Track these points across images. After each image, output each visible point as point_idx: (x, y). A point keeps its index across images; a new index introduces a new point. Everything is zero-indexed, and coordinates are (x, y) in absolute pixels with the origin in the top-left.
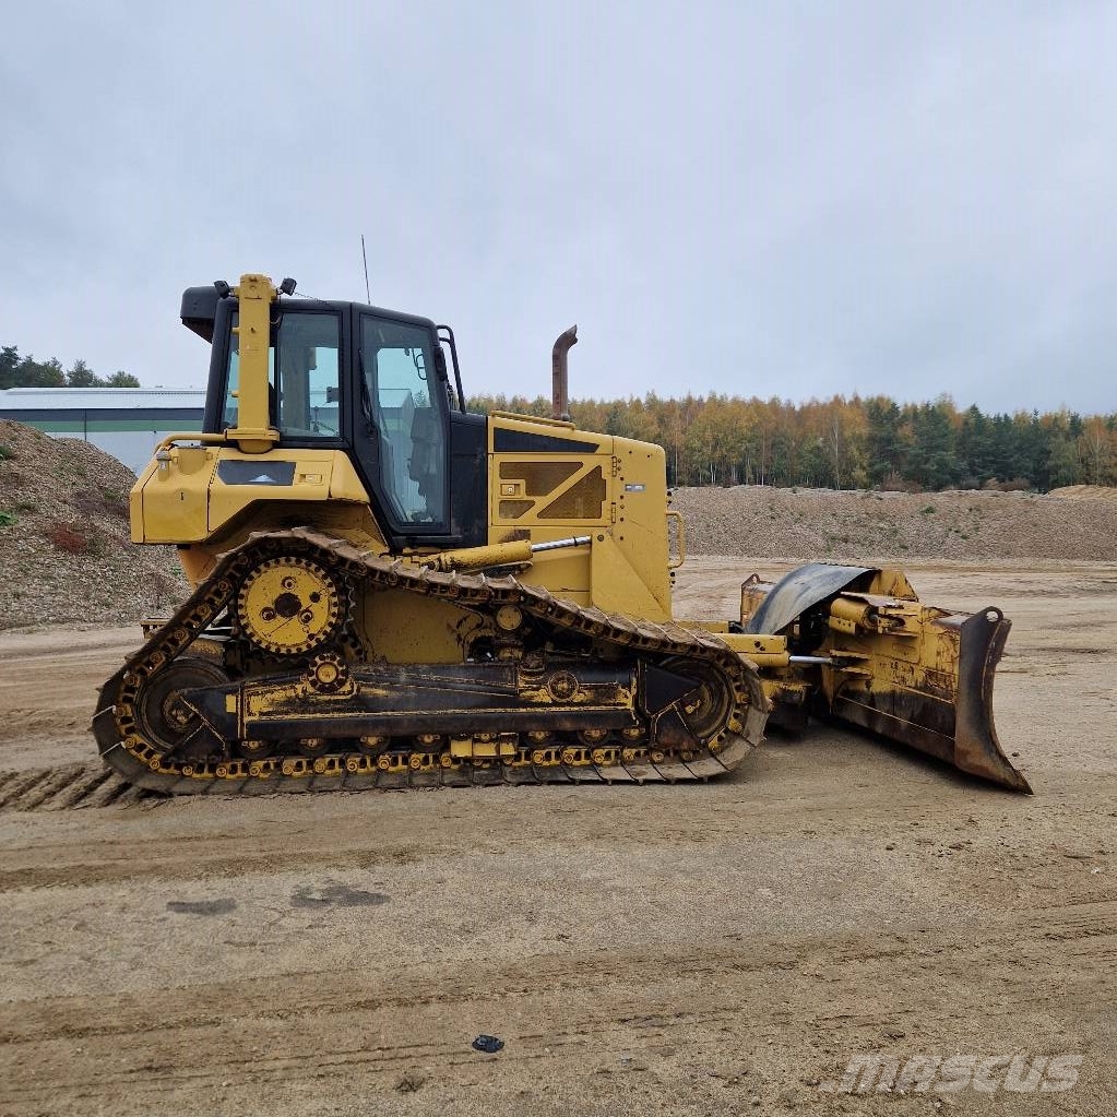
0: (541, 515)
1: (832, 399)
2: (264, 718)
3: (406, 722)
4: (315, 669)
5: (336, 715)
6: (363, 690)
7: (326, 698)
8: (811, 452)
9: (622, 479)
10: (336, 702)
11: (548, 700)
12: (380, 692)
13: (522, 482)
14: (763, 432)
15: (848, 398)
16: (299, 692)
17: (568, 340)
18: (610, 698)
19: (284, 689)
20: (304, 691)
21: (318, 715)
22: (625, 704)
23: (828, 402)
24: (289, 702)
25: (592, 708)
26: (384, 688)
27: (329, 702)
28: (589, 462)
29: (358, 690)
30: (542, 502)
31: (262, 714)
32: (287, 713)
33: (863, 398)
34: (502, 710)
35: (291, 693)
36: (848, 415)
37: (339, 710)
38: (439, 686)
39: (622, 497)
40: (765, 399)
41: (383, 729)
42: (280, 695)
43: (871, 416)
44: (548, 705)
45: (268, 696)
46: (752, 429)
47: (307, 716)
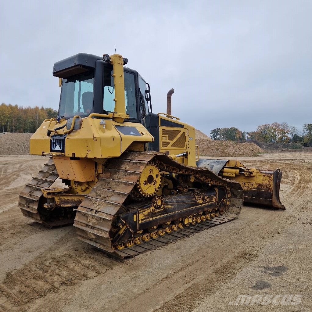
0: (172, 146)
1: (35, 107)
2: (143, 221)
3: (176, 215)
4: (156, 201)
5: (160, 216)
6: (166, 206)
7: (158, 211)
8: (29, 123)
9: (189, 136)
10: (160, 212)
11: (202, 203)
12: (170, 206)
13: (167, 136)
14: (13, 116)
15: (40, 108)
16: (151, 210)
17: (171, 92)
18: (212, 200)
19: (147, 210)
20: (152, 210)
21: (156, 217)
22: (214, 201)
23: (34, 108)
24: (149, 214)
25: (209, 203)
26: (171, 205)
27: (158, 212)
28: (182, 130)
29: (165, 207)
30: (172, 142)
31: (142, 220)
32: (148, 218)
33: (44, 108)
34: (195, 207)
35: (149, 211)
36: (41, 113)
37: (161, 215)
38: (182, 202)
39: (189, 141)
40: (13, 105)
41: (171, 219)
42: (146, 212)
43: (48, 113)
44: (201, 204)
45: (144, 213)
46: (10, 114)
47: (154, 218)
